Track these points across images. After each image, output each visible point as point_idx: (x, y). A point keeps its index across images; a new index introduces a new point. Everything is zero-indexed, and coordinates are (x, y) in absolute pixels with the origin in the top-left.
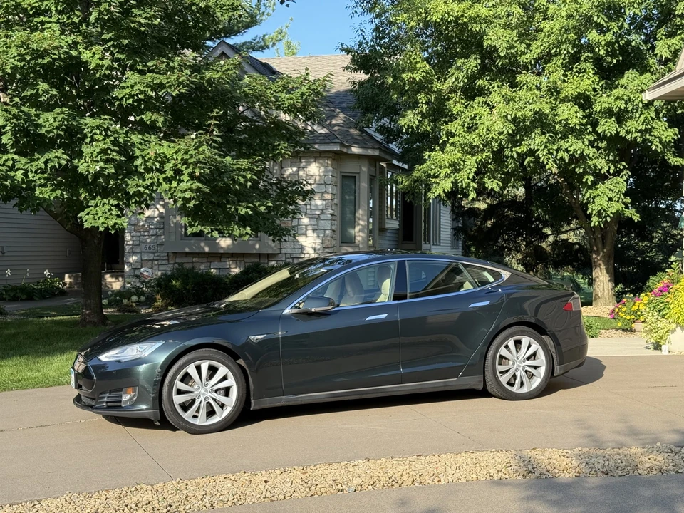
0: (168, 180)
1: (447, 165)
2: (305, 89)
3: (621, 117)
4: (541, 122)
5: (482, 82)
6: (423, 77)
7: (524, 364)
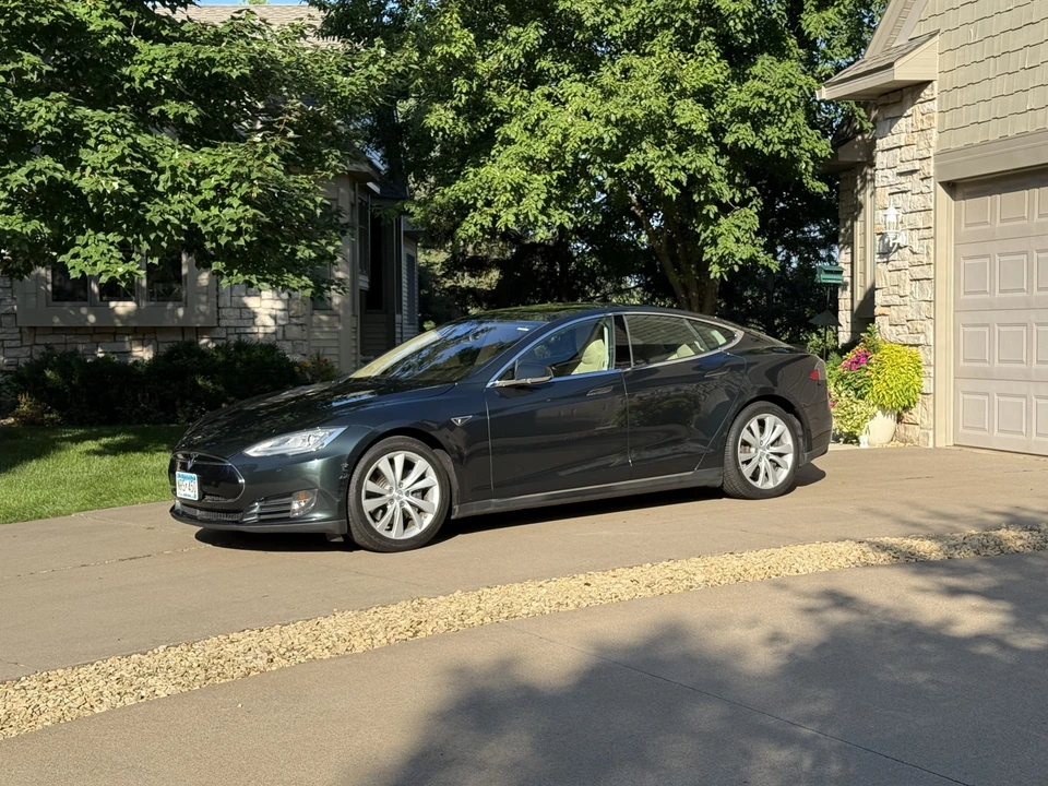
0: (205, 205)
1: (509, 188)
2: (375, 70)
3: (758, 120)
5: (544, 63)
6: (465, 52)
7: (768, 452)
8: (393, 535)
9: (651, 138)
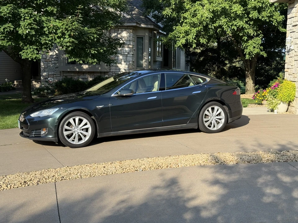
0: (59, 38)
1: (183, 32)
3: (260, 10)
4: (225, 12)
7: (215, 118)
8: (74, 143)
9: (224, 16)
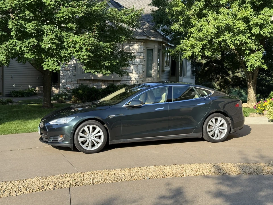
0: (77, 51)
1: (190, 45)
2: (133, 14)
3: (261, 27)
4: (229, 28)
5: (205, 12)
6: (181, 9)
7: (218, 128)
8: (88, 149)
9: (228, 32)
